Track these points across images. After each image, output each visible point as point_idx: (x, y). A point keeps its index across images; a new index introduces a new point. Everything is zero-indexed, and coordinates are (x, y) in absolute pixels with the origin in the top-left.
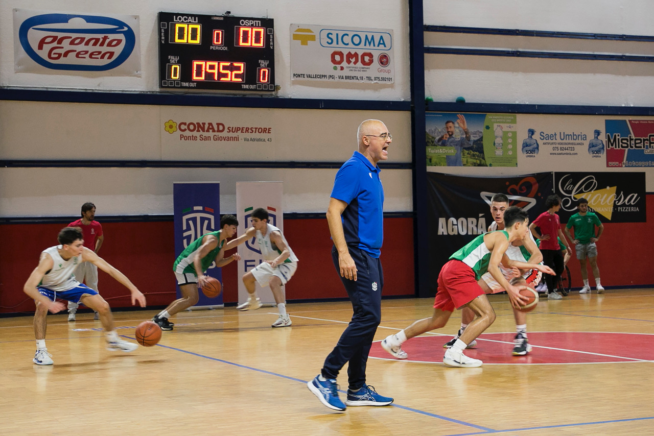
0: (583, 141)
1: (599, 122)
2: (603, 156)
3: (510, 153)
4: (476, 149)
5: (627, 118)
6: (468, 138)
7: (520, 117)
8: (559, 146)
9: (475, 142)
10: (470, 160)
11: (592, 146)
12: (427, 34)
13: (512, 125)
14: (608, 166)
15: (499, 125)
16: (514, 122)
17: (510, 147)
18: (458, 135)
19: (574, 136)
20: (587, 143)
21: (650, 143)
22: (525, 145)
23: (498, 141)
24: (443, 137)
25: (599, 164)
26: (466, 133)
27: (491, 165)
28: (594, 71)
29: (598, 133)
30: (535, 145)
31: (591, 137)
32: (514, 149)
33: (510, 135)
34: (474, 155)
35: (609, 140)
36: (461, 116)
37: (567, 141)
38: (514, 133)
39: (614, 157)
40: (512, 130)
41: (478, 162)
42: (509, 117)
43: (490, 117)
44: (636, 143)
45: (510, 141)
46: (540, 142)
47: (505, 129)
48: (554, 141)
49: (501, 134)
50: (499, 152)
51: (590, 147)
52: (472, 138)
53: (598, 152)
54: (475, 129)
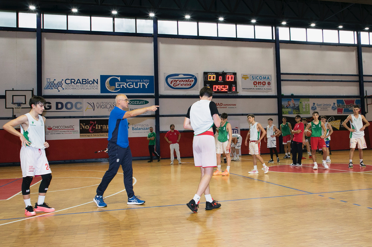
0: (330, 106)
1: (335, 100)
2: (336, 111)
3: (308, 110)
4: (297, 109)
5: (343, 99)
6: (295, 106)
7: (310, 99)
8: (323, 108)
9: (297, 107)
10: (295, 112)
11: (333, 107)
12: (281, 76)
13: (308, 102)
14: (338, 114)
15: (304, 102)
16: (309, 101)
17: (308, 108)
18: (292, 105)
19: (327, 105)
20: (331, 107)
21: (351, 106)
22: (312, 108)
23: (304, 106)
24: (287, 106)
25: (335, 113)
26: (294, 104)
27: (302, 114)
28: (333, 85)
29: (334, 104)
30: (315, 108)
31: (332, 105)
32: (309, 109)
33: (307, 105)
34: (297, 111)
35: (338, 105)
36: (292, 99)
37: (325, 106)
38: (309, 104)
39: (339, 111)
40: (308, 103)
41: (298, 113)
42: (307, 99)
43: (301, 99)
44: (346, 107)
45: (307, 106)
46: (317, 107)
47: (306, 103)
48: (321, 106)
49: (305, 105)
50: (304, 110)
51: (332, 108)
52: (296, 106)
53: (335, 109)
54: (297, 103)
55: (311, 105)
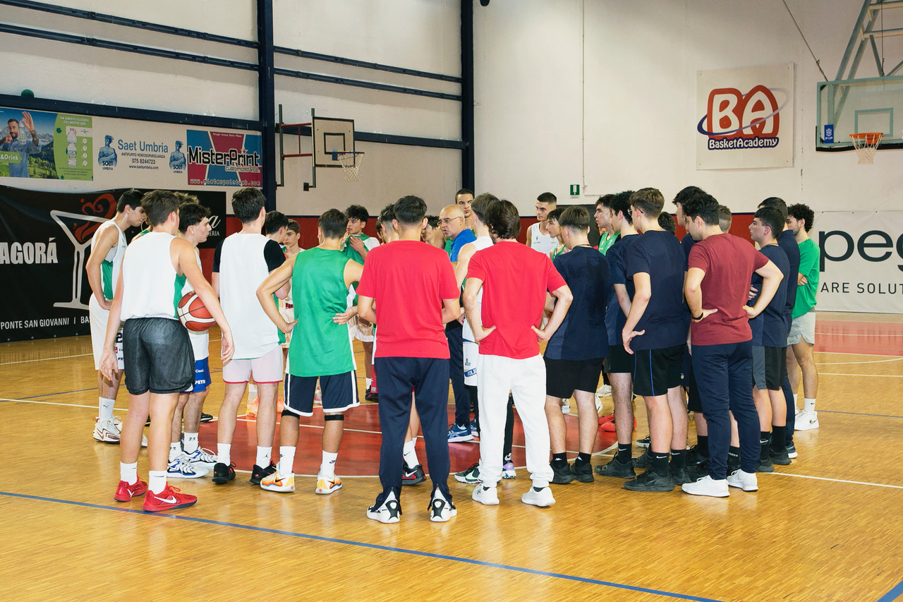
0: (164, 154)
1: (180, 132)
2: (185, 171)
3: (85, 163)
4: (45, 157)
5: (209, 129)
6: (36, 143)
7: (95, 119)
8: (139, 158)
9: (44, 147)
10: (38, 170)
11: (173, 159)
13: (87, 129)
14: (189, 183)
15: (72, 129)
16: (89, 125)
17: (85, 156)
18: (23, 138)
19: (154, 147)
20: (168, 156)
21: (231, 159)
22: (102, 155)
23: (71, 148)
24: (4, 139)
25: (178, 181)
26: (34, 136)
27: (62, 178)
28: (175, 72)
29: (179, 144)
30: (113, 156)
31: (172, 148)
32: (90, 160)
33: (85, 141)
34: (42, 164)
35: (191, 153)
36: (26, 113)
37: (148, 153)
38: (90, 140)
39: (195, 173)
40: (88, 135)
41: (48, 173)
42: (83, 118)
43: (62, 117)
44: (217, 159)
45: (85, 148)
46: (119, 152)
47: (80, 134)
48: (133, 151)
49: (74, 140)
50: (72, 162)
51: (171, 161)
52: (41, 143)
53: (180, 166)
54: (44, 131)
55: (99, 144)
